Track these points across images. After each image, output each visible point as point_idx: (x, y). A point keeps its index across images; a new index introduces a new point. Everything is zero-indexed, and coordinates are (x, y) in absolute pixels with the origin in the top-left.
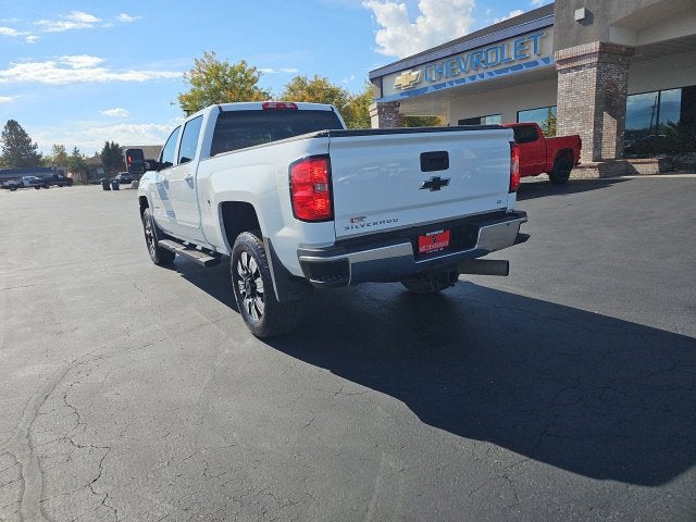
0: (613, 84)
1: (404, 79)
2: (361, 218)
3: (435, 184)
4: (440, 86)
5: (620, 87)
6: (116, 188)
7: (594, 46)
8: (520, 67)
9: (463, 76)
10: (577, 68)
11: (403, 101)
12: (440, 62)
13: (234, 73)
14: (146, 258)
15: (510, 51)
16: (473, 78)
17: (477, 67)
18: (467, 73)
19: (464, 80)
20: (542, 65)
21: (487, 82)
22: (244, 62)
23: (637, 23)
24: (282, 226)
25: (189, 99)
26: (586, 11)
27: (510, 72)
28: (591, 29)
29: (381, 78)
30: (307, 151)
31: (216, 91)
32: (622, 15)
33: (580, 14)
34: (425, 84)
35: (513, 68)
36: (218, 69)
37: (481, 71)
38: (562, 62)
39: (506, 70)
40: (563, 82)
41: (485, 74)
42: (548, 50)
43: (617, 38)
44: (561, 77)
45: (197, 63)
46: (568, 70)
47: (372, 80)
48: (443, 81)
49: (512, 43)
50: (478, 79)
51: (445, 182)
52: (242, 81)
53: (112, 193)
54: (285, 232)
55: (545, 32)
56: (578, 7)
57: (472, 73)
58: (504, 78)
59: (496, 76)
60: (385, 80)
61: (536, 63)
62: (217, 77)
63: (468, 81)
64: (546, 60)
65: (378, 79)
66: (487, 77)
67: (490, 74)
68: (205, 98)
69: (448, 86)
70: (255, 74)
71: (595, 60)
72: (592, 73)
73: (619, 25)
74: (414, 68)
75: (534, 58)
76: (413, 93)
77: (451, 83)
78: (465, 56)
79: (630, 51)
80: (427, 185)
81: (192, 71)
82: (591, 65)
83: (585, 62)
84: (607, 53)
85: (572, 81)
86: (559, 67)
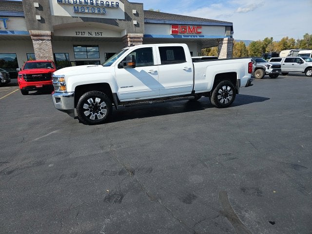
7: (49, 33)
10: (42, 40)
20: (10, 34)
26: (41, 17)
28: (45, 25)
33: (38, 17)
40: (36, 44)
44: (34, 42)
46: (38, 40)
54: (245, 77)
55: (10, 19)
61: (6, 32)
64: (13, 32)
71: (50, 38)
72: (49, 43)
75: (4, 29)
82: (48, 40)
83: (45, 38)
85: (40, 45)
86: (32, 37)
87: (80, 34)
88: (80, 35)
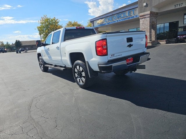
0: (153, 22)
1: (99, 21)
2: (113, 55)
3: (130, 46)
4: (109, 23)
5: (155, 22)
6: (20, 53)
7: (149, 12)
8: (129, 18)
9: (115, 20)
10: (145, 18)
11: (100, 27)
12: (109, 17)
13: (52, 20)
14: (39, 70)
15: (127, 14)
16: (118, 21)
17: (119, 18)
18: (116, 20)
19: (115, 22)
20: (135, 17)
21: (121, 22)
22: (55, 18)
23: (159, 7)
24: (92, 58)
25: (40, 28)
26: (146, 4)
27: (127, 19)
28: (148, 8)
29: (93, 21)
30: (101, 38)
31: (47, 25)
32: (155, 5)
33: (145, 4)
34: (105, 23)
35: (128, 18)
36: (48, 20)
37: (120, 19)
38: (141, 16)
39: (126, 19)
40: (141, 21)
41: (120, 20)
42: (137, 13)
43: (154, 10)
45: (42, 18)
46: (142, 18)
47: (91, 22)
48: (110, 22)
49: (127, 12)
50: (119, 21)
51: (132, 45)
52: (54, 23)
53: (19, 54)
54: (93, 59)
55: (135, 9)
56: (144, 3)
57: (117, 20)
58: (125, 21)
59: (123, 20)
60: (94, 22)
61: (134, 17)
62: (48, 22)
63: (116, 22)
64: (136, 16)
65: (92, 21)
66: (121, 21)
67: (122, 20)
68: (44, 28)
69: (111, 23)
70: (58, 21)
71: (149, 16)
72: (148, 19)
73: (154, 7)
74: (102, 19)
75: (133, 15)
76: (102, 25)
77: (112, 22)
78: (115, 15)
79: (157, 13)
80: (128, 46)
81: (41, 20)
82: (148, 17)
83: (146, 16)
84: (152, 14)
85: (143, 21)
86: (140, 18)
87: (179, 5)
88: (178, 7)
